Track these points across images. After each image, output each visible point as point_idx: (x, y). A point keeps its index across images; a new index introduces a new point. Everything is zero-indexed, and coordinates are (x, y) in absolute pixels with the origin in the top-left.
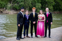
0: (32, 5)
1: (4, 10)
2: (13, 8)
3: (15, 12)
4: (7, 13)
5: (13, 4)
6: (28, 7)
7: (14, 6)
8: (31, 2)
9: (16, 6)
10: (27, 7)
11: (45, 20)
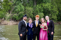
0: (34, 15)
1: (2, 21)
2: (12, 18)
3: (15, 23)
8: (32, 12)
9: (15, 16)
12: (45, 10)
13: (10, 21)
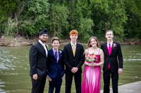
0: (70, 23)
4: (3, 45)
5: (21, 22)
6: (60, 30)
7: (23, 25)
8: (66, 17)
9: (27, 26)
10: (56, 29)
11: (102, 63)
12: (96, 11)
13: (15, 37)
